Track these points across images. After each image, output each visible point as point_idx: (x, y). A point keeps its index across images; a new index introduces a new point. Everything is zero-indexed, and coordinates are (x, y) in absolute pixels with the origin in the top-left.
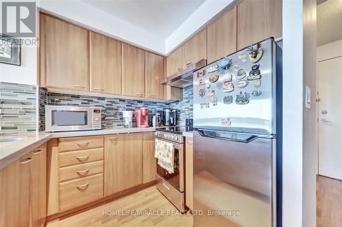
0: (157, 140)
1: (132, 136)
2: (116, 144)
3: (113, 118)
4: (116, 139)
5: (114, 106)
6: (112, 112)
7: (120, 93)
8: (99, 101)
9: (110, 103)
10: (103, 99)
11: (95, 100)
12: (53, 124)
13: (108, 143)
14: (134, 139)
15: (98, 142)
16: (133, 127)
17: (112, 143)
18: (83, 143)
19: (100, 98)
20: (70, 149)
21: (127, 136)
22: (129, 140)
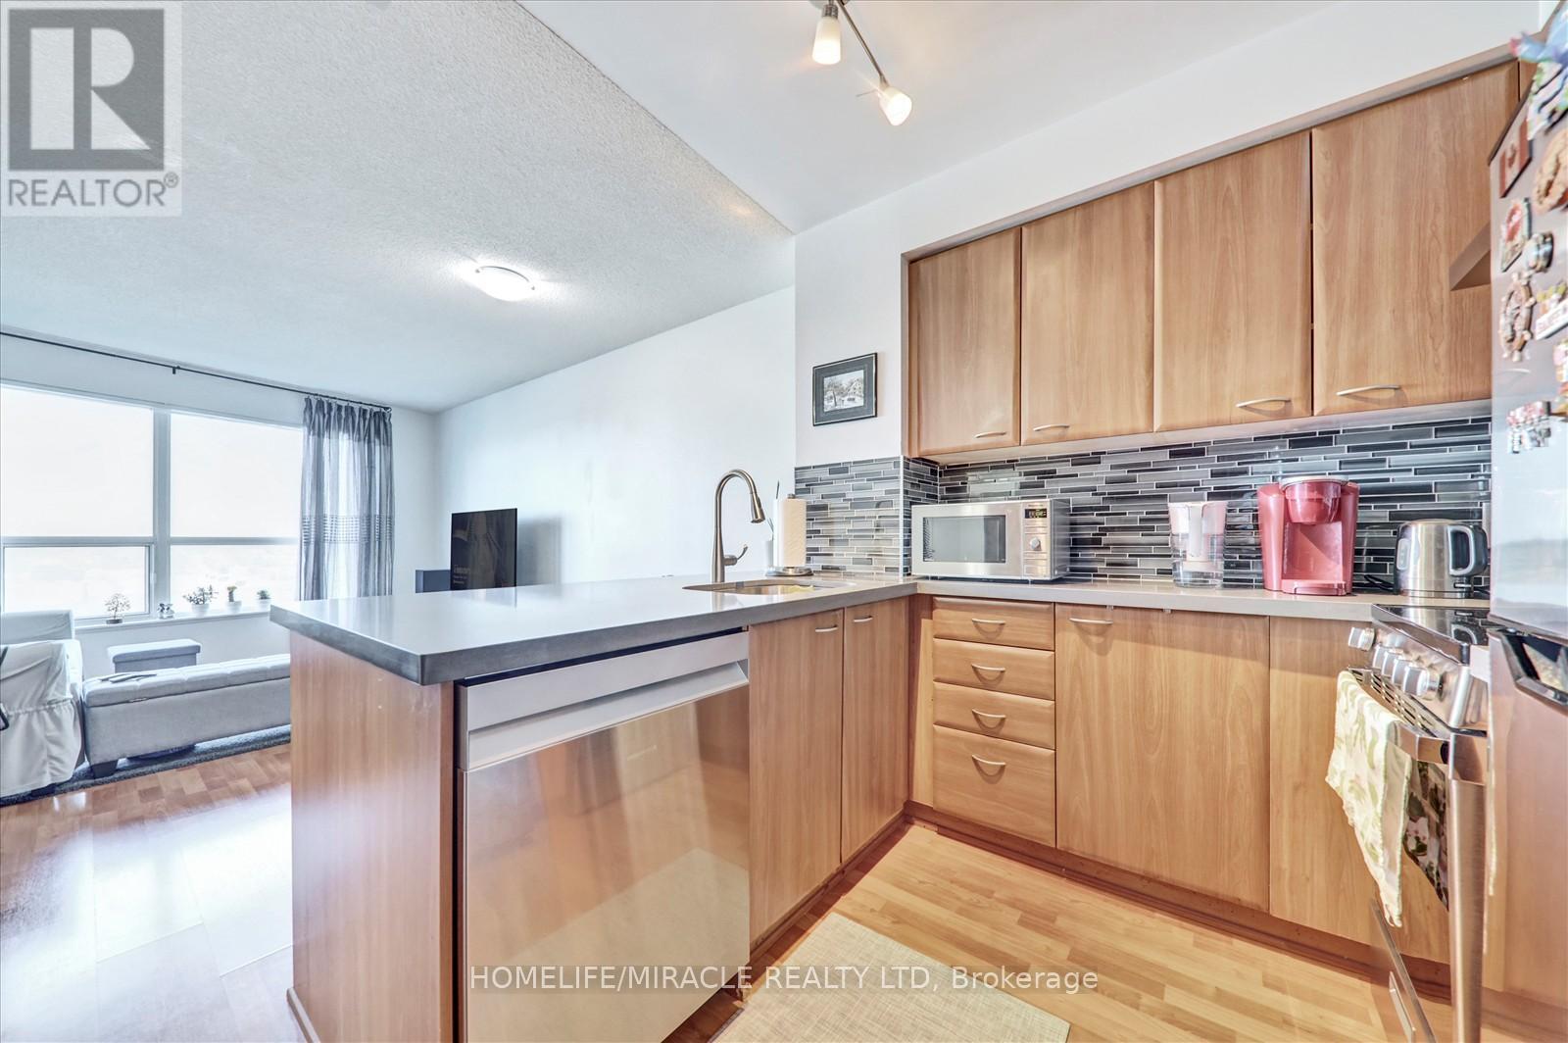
0: (1345, 679)
1: (1188, 629)
2: (1102, 651)
3: (1138, 537)
4: (1102, 631)
5: (1145, 483)
6: (1135, 512)
7: (1141, 424)
8: (1079, 470)
9: (1123, 473)
10: (1094, 458)
11: (1063, 469)
12: (926, 555)
13: (1069, 640)
14: (1200, 648)
15: (1034, 627)
16: (1230, 584)
17: (1087, 642)
18: (989, 620)
19: (1080, 460)
20: (956, 632)
21: (1159, 625)
22: (1171, 644)
